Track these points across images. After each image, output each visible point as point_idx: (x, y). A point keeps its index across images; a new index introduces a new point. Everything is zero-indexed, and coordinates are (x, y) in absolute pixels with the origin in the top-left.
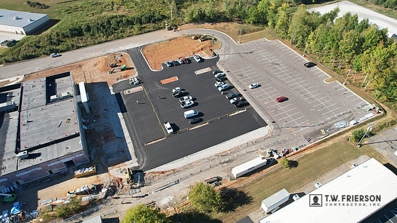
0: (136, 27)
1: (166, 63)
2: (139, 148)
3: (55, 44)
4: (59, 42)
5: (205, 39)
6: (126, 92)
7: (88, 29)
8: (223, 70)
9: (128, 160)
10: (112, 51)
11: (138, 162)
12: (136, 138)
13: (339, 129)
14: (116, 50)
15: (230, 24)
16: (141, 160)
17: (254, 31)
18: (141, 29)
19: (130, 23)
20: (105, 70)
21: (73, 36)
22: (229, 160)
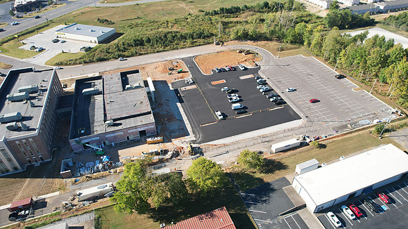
0: (189, 41)
1: (215, 69)
2: (196, 128)
3: (122, 50)
4: (125, 50)
5: (248, 53)
6: (183, 89)
7: (149, 41)
8: (264, 77)
9: (187, 136)
10: (169, 58)
11: (195, 137)
12: (192, 120)
13: (363, 125)
14: (172, 58)
15: (269, 42)
16: (198, 136)
17: (291, 49)
18: (192, 43)
19: (184, 37)
20: (165, 72)
21: (136, 45)
22: (269, 141)
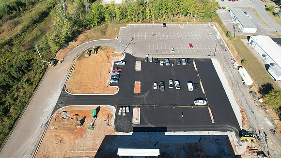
1: (109, 83)
6: (136, 121)
9: (228, 138)
11: (231, 131)
13: (221, 39)
16: (229, 129)
